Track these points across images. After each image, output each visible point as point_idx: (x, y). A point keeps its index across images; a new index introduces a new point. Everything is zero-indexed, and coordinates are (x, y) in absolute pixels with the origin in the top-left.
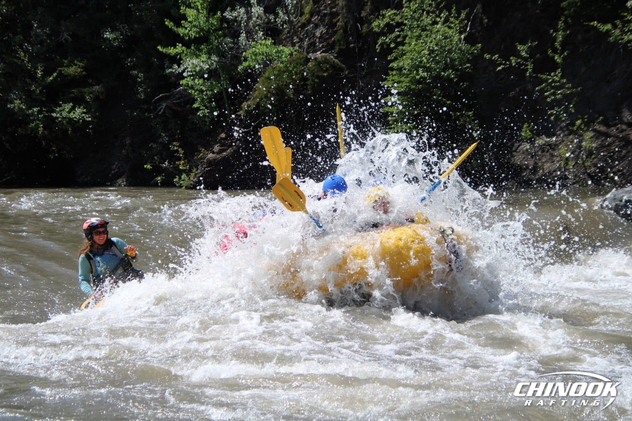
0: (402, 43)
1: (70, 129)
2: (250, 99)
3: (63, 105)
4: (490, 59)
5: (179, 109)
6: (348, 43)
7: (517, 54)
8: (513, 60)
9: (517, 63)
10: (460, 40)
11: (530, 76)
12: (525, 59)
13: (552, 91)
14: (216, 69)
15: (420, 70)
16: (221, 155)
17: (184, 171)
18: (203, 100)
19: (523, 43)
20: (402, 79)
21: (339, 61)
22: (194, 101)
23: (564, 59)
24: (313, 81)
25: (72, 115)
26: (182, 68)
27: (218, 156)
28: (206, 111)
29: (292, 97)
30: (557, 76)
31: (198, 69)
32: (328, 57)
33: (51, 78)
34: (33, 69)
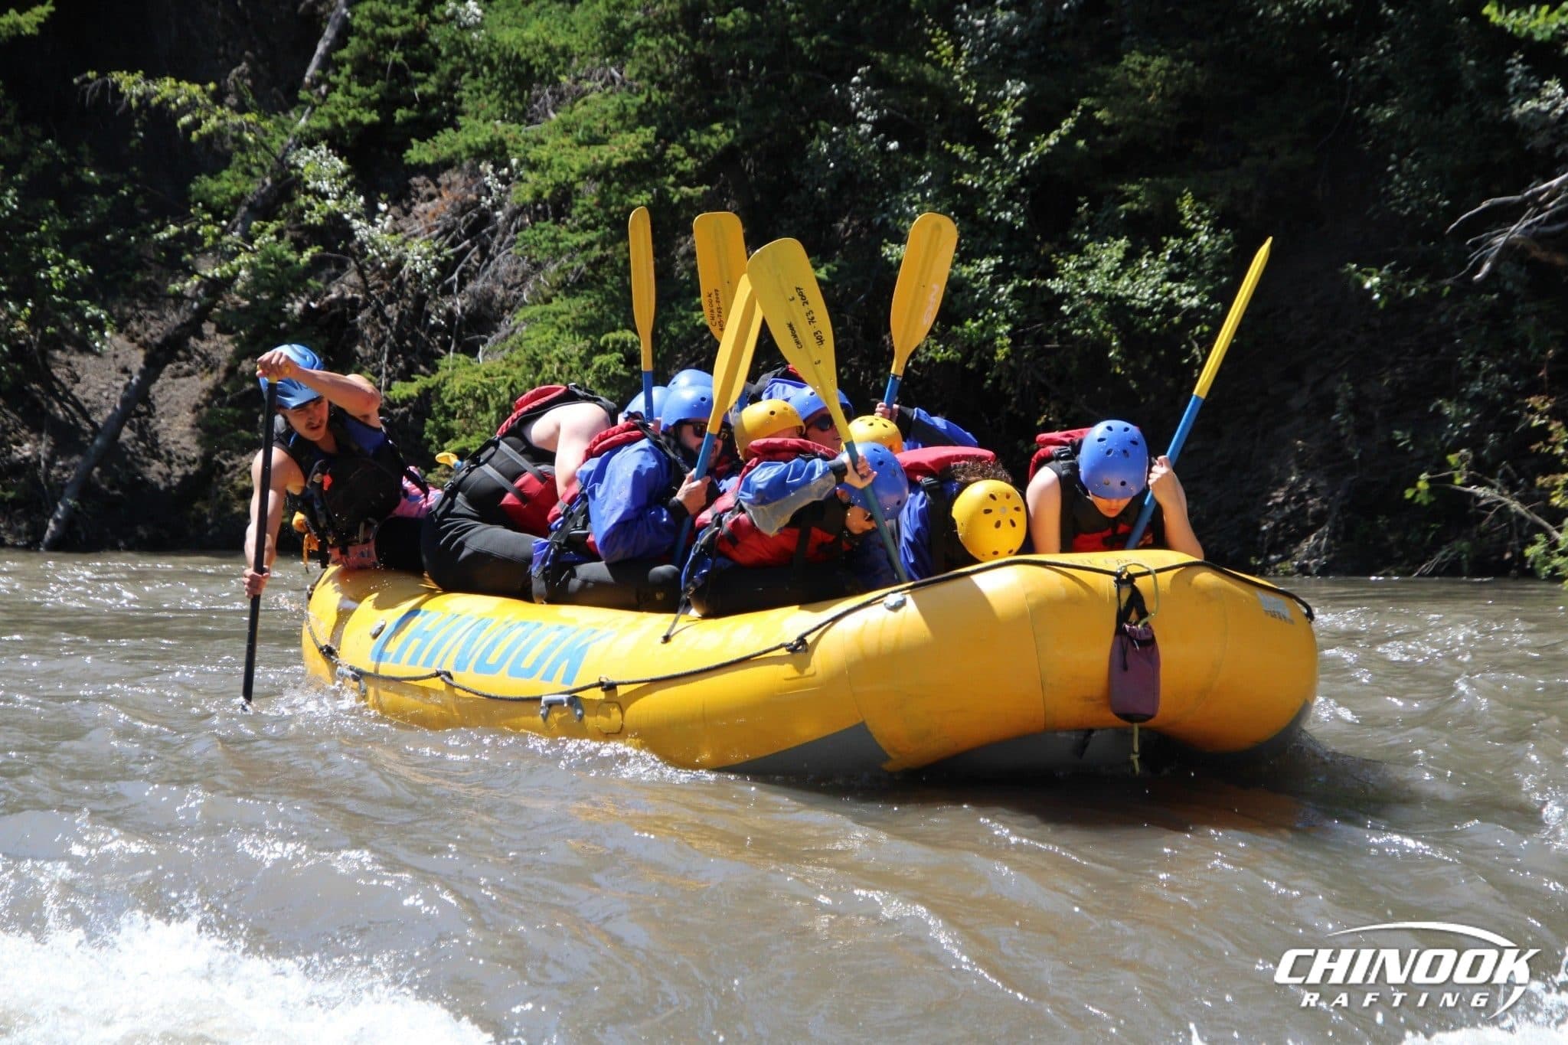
1: (1115, 342)
3: (1091, 247)
5: (1560, 259)
25: (1123, 286)
33: (1052, 140)
34: (982, 107)
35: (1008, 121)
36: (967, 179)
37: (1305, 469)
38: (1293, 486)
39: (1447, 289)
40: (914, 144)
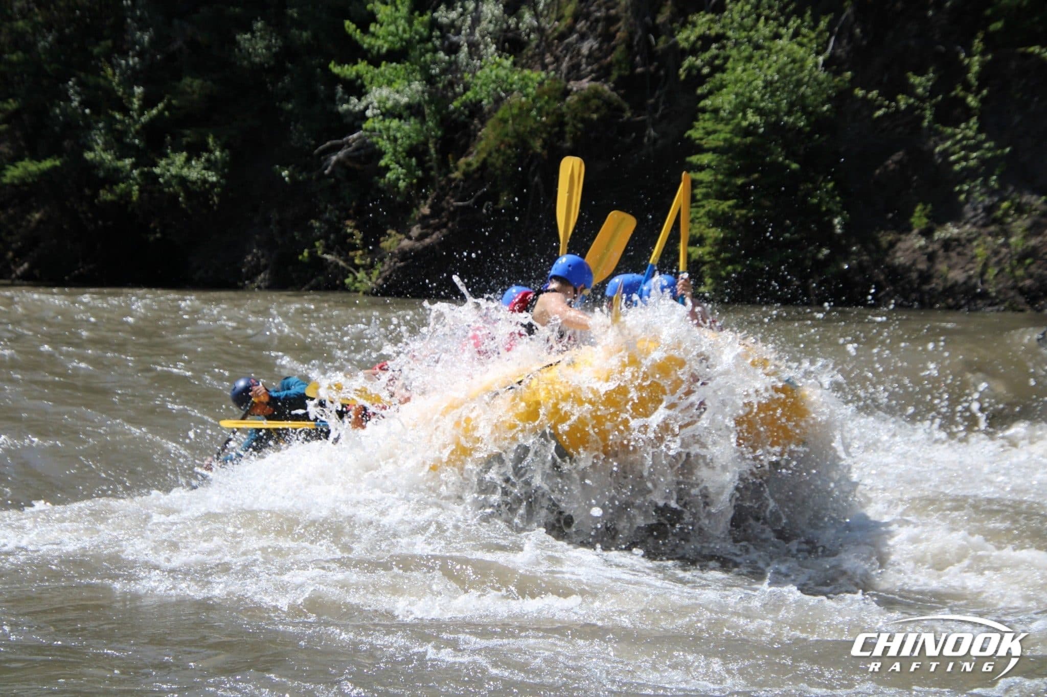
0: (722, 69)
1: (182, 194)
2: (471, 153)
3: (171, 155)
4: (864, 98)
5: (357, 166)
6: (633, 67)
7: (909, 90)
8: (903, 101)
9: (909, 106)
10: (816, 65)
11: (930, 127)
12: (921, 99)
13: (963, 153)
14: (419, 104)
15: (750, 112)
16: (422, 242)
17: (363, 266)
18: (395, 151)
19: (920, 72)
20: (720, 127)
21: (619, 94)
22: (381, 154)
23: (983, 101)
24: (574, 126)
25: (185, 172)
26: (364, 103)
27: (418, 244)
28: (400, 170)
29: (539, 150)
30: (970, 128)
31: (389, 104)
32: (600, 88)
33: (154, 112)
34: (125, 96)
35: (136, 103)
36: (119, 126)
37: (259, 247)
38: (255, 255)
39: (314, 177)
40: (96, 111)
